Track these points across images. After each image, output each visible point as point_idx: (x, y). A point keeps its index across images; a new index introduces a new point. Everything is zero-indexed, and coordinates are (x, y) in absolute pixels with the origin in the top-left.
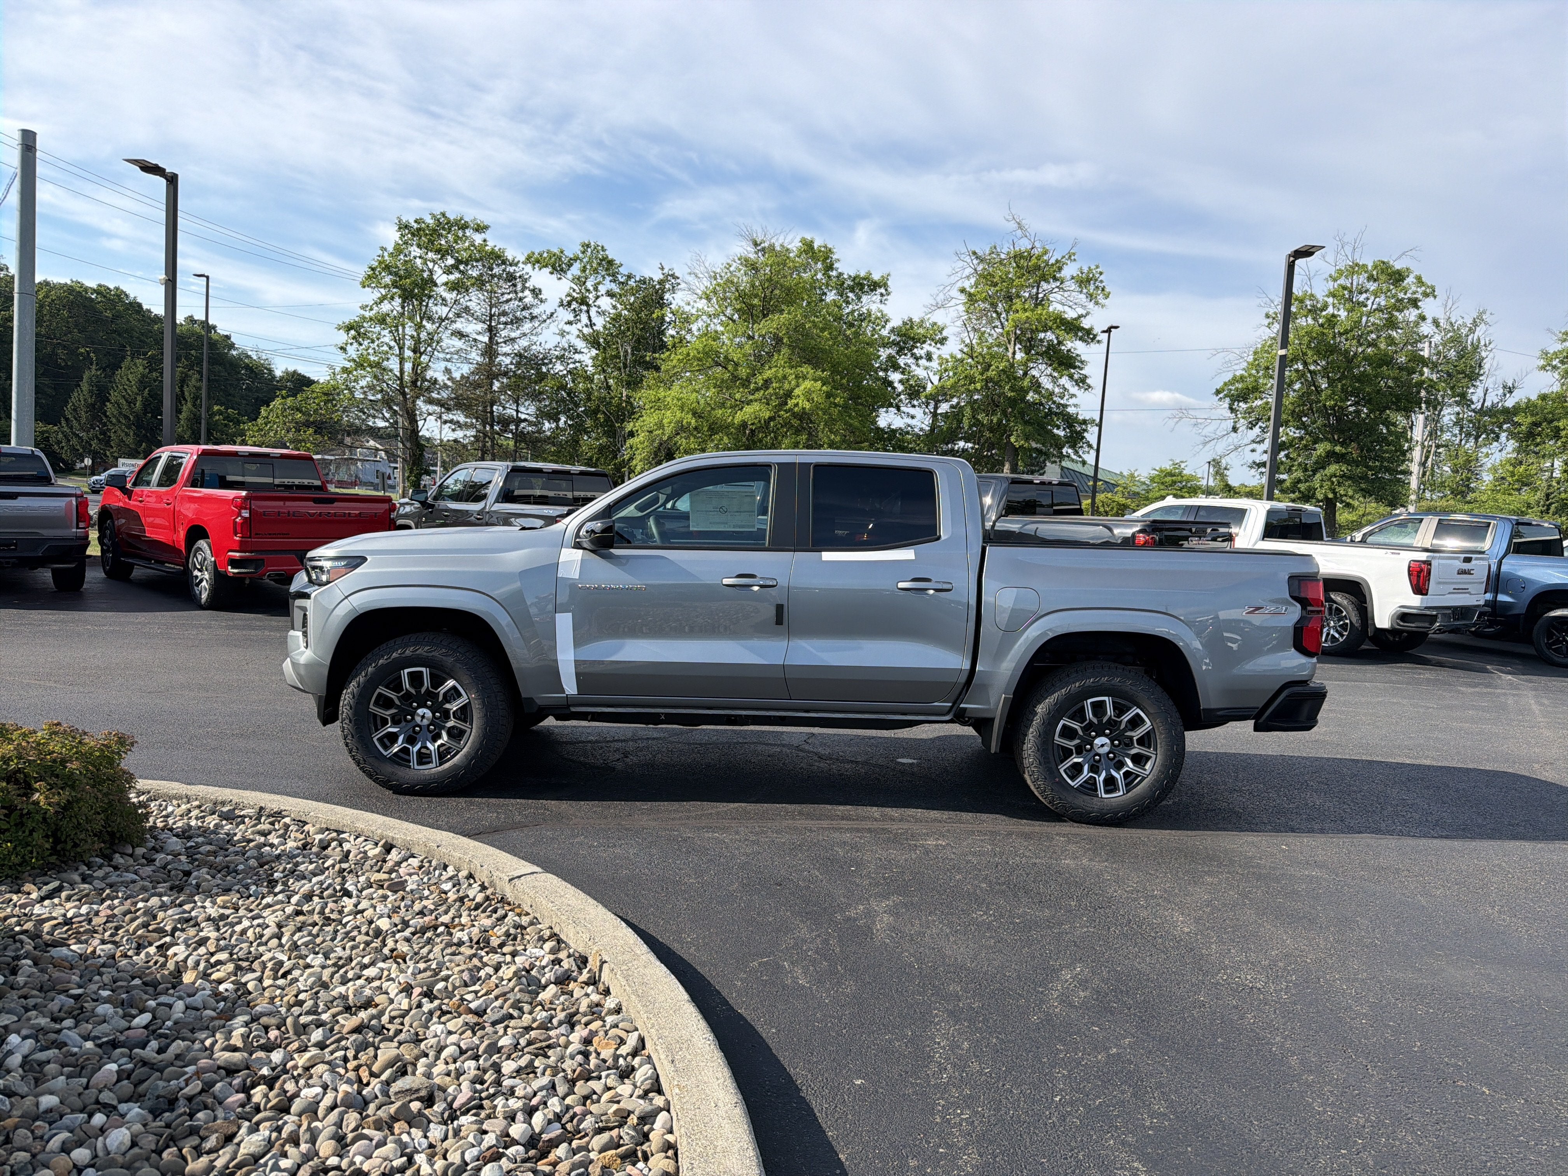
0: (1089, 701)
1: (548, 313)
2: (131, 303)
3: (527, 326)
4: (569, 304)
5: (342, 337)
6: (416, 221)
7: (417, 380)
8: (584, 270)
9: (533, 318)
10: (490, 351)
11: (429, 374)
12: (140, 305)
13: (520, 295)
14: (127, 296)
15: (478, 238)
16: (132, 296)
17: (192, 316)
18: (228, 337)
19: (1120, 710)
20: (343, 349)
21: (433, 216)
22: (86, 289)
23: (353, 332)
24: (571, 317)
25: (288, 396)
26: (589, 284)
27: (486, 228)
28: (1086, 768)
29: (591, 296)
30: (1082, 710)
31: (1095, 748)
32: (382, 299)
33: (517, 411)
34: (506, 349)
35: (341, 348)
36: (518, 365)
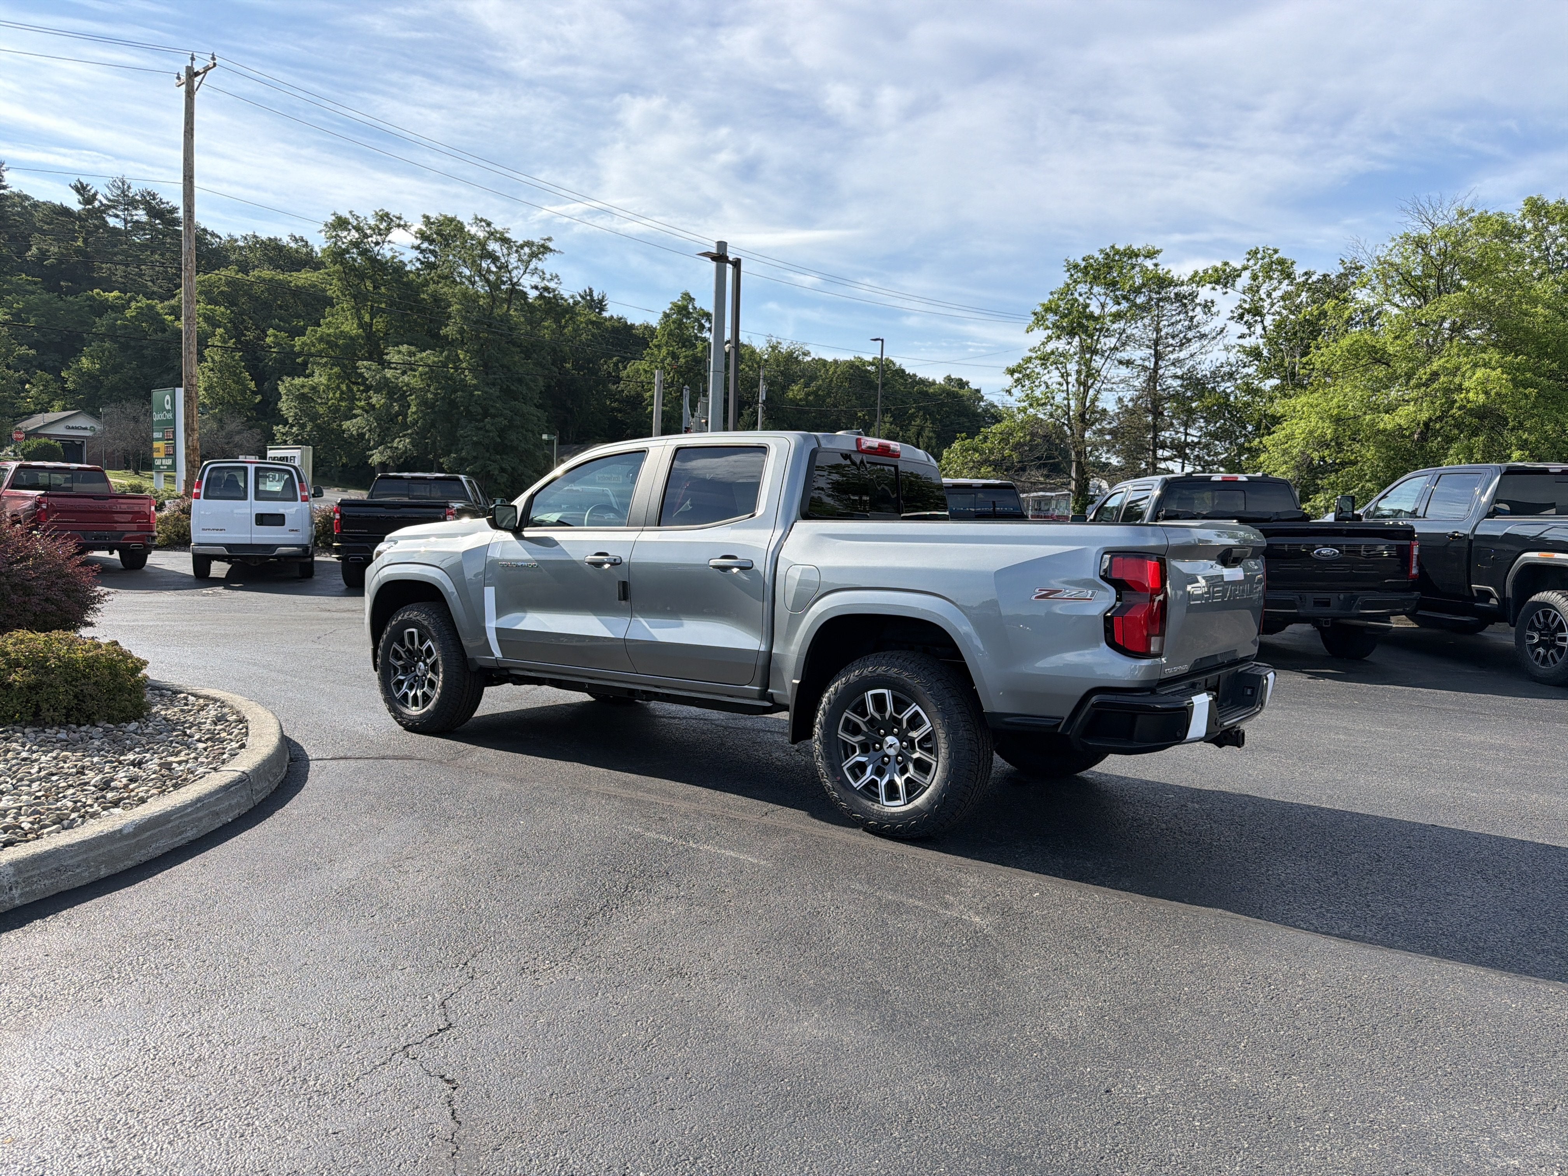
0: (870, 693)
1: (1218, 329)
2: (896, 370)
3: (1195, 346)
4: (1241, 317)
5: (1009, 381)
6: (1084, 260)
7: (1084, 413)
8: (1255, 277)
9: (1203, 336)
10: (1154, 377)
11: (1100, 405)
12: (903, 371)
13: (1191, 314)
14: (894, 364)
15: (1149, 264)
16: (898, 364)
17: (949, 376)
18: (978, 391)
19: (900, 705)
20: (1009, 392)
21: (1101, 251)
22: (864, 363)
23: (1016, 375)
24: (1244, 330)
25: (966, 438)
26: (1263, 293)
27: (1158, 252)
28: (869, 769)
29: (1265, 304)
30: (863, 702)
31: (885, 747)
32: (1049, 338)
33: (1186, 434)
34: (1173, 370)
35: (1007, 391)
36: (1186, 388)
